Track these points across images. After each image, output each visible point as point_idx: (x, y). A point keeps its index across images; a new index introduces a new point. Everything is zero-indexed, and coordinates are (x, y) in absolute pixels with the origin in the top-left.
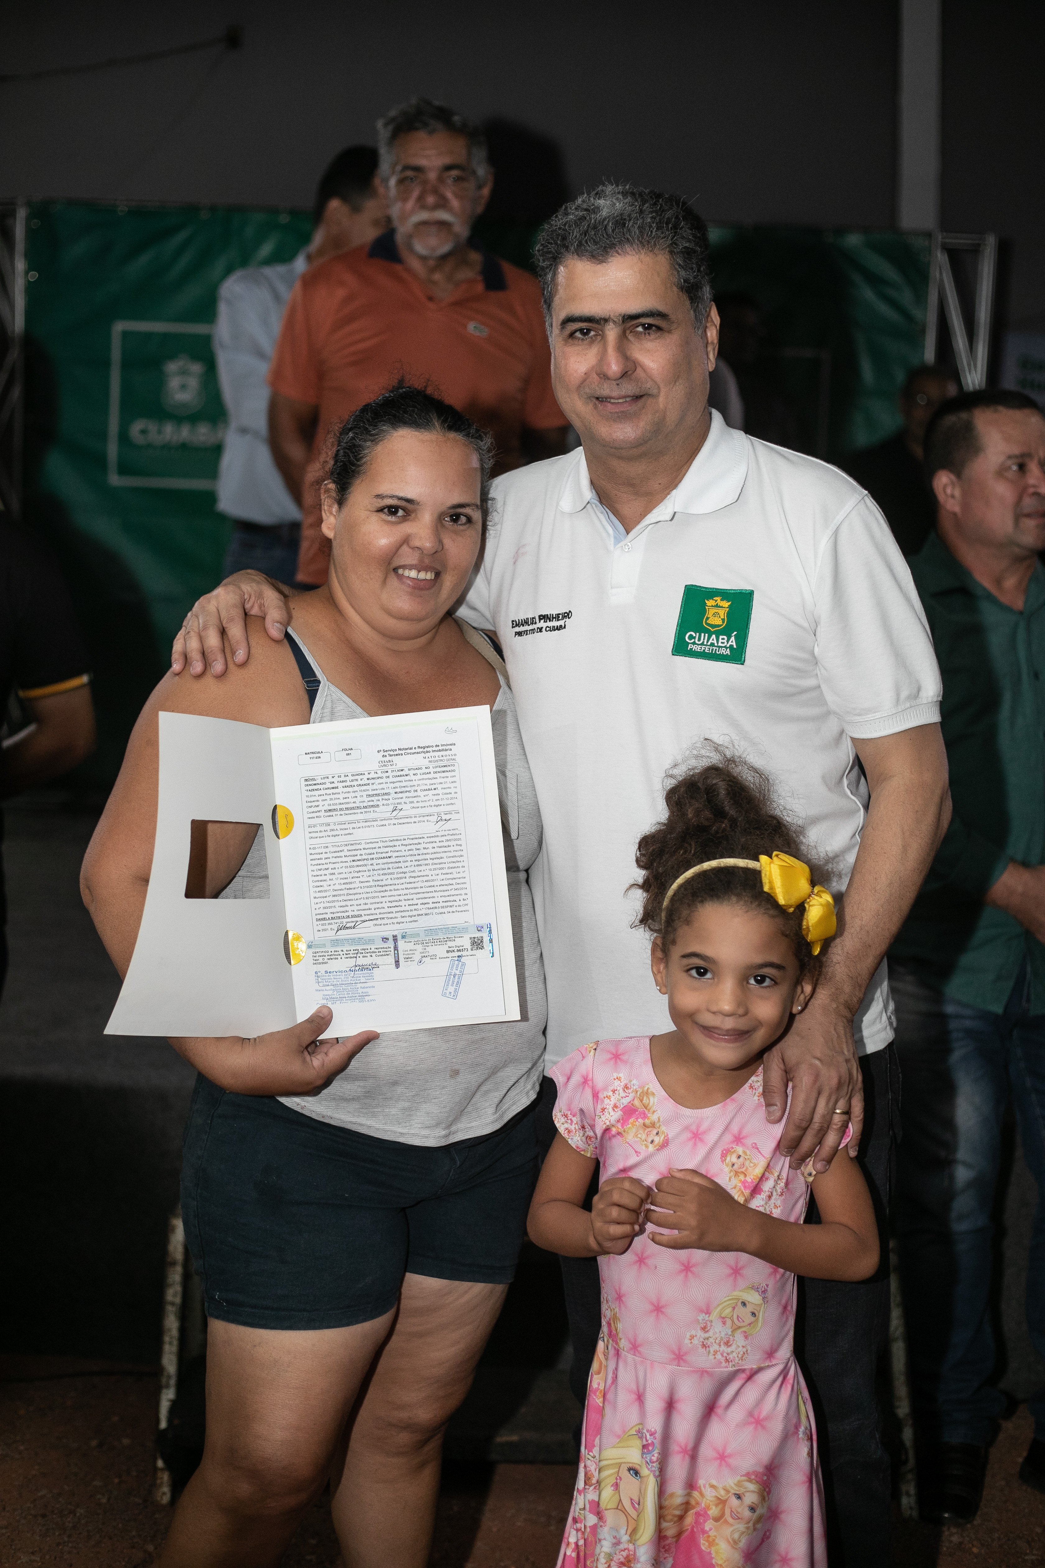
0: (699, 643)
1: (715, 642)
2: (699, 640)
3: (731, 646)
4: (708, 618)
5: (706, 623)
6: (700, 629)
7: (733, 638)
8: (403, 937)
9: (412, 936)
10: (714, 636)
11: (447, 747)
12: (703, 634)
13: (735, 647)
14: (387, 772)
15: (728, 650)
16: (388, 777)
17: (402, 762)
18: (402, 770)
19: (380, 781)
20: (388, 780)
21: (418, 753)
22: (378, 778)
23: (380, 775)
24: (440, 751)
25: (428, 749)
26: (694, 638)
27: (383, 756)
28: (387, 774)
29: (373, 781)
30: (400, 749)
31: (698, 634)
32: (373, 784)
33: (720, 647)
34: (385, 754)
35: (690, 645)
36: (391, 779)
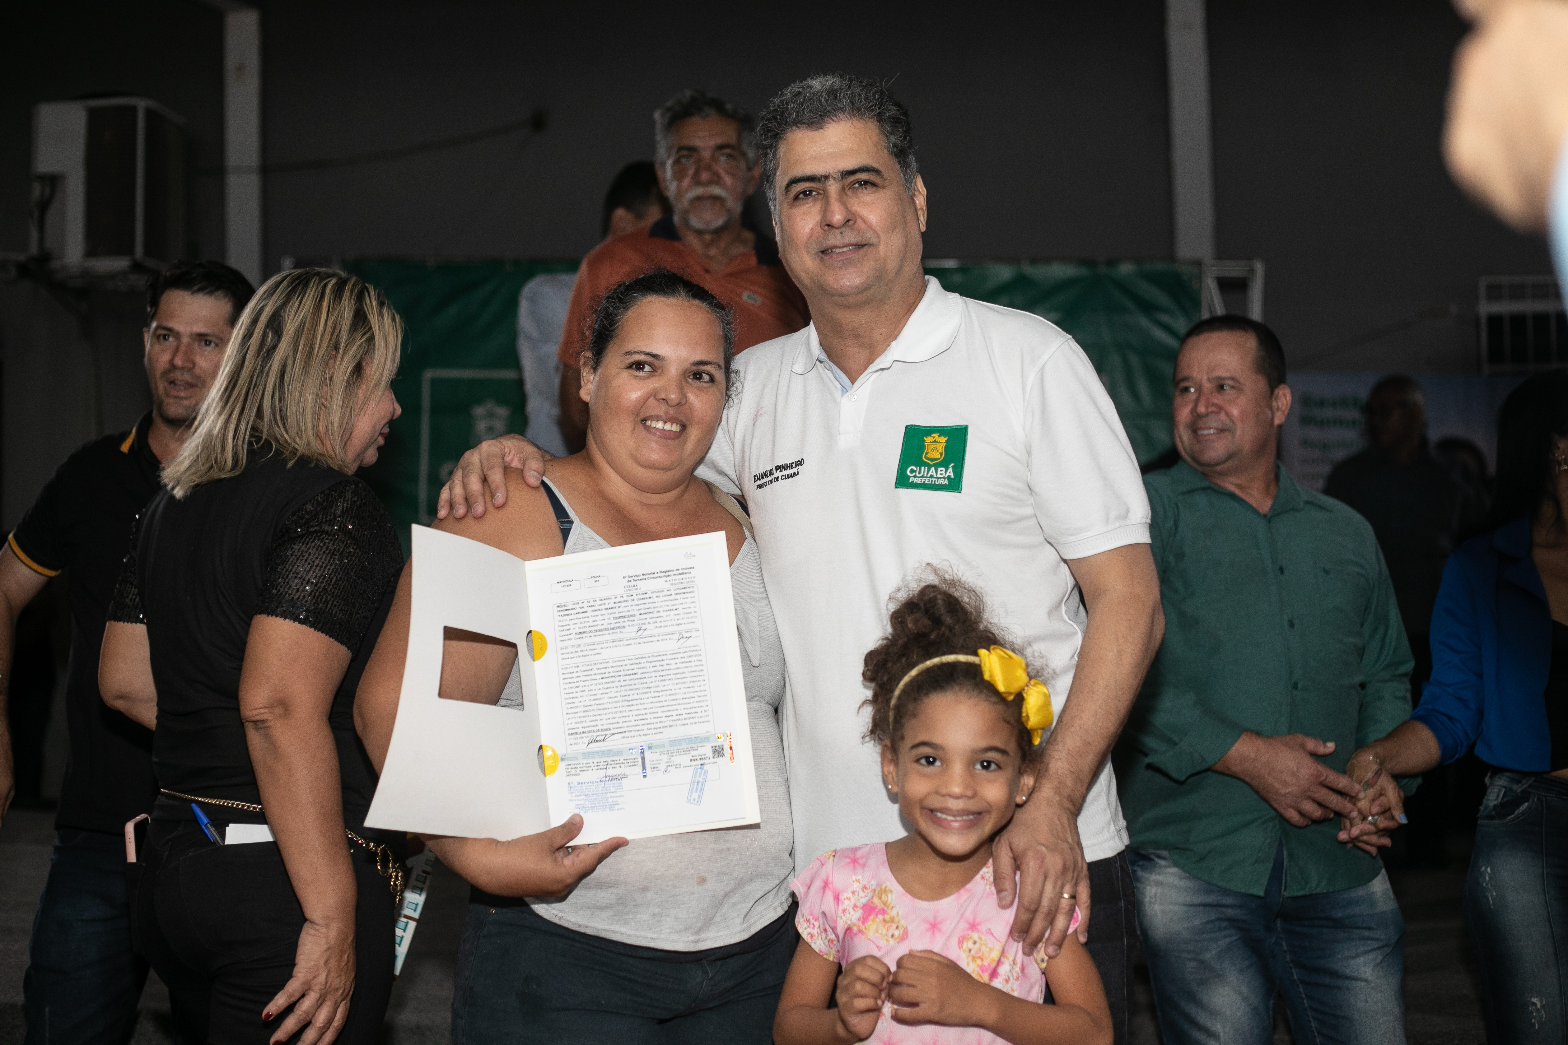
0: (920, 476)
1: (935, 474)
2: (920, 473)
3: (949, 477)
4: (927, 453)
5: (926, 458)
6: (920, 463)
7: (950, 470)
8: (650, 748)
9: (657, 747)
10: (933, 469)
11: (687, 571)
12: (923, 468)
13: (953, 477)
14: (632, 595)
15: (946, 480)
16: (633, 600)
17: (646, 586)
18: (646, 594)
19: (625, 604)
20: (633, 603)
21: (660, 577)
22: (624, 601)
23: (625, 598)
24: (680, 574)
25: (669, 573)
26: (915, 471)
27: (629, 581)
28: (632, 598)
29: (619, 604)
30: (643, 575)
31: (918, 468)
32: (619, 607)
33: (938, 478)
34: (630, 579)
35: (911, 478)
36: (636, 602)
